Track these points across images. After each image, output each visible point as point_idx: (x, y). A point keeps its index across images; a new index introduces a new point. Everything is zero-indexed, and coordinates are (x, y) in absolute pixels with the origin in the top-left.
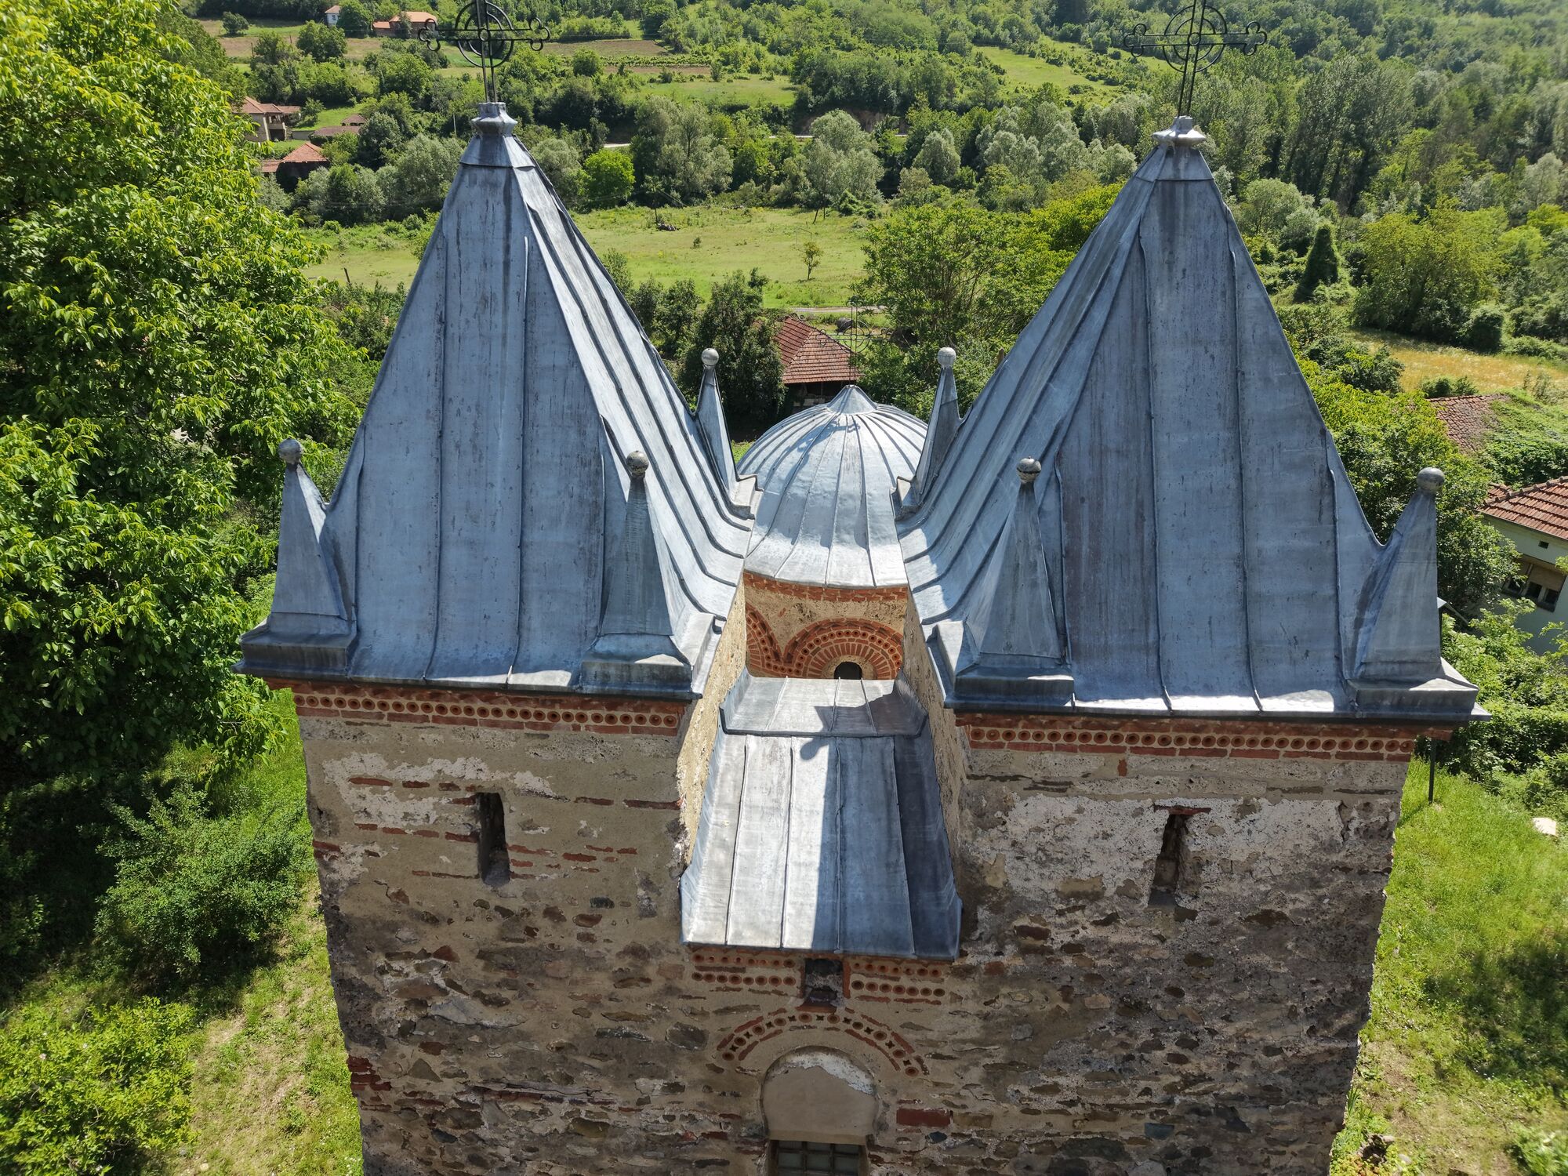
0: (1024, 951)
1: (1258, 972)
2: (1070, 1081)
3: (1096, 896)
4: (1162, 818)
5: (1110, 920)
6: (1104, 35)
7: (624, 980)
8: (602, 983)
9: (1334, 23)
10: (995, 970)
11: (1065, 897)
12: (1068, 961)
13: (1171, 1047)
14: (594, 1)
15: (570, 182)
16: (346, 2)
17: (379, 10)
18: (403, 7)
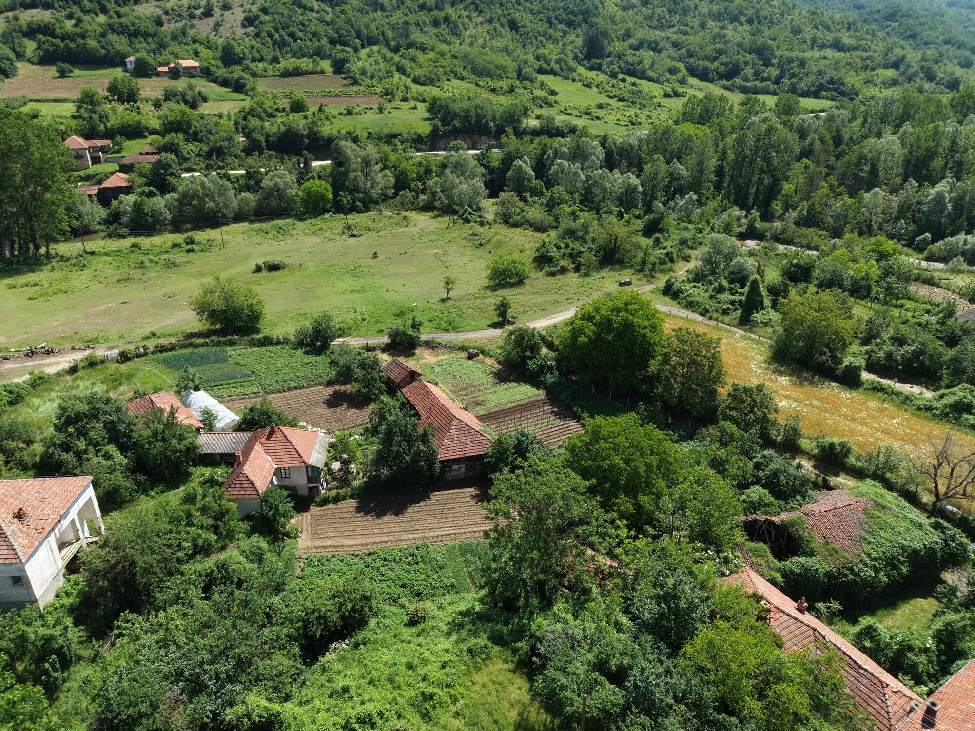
6: (615, 67)
9: (749, 57)
14: (301, 48)
15: (292, 199)
16: (139, 55)
17: (161, 59)
18: (177, 57)
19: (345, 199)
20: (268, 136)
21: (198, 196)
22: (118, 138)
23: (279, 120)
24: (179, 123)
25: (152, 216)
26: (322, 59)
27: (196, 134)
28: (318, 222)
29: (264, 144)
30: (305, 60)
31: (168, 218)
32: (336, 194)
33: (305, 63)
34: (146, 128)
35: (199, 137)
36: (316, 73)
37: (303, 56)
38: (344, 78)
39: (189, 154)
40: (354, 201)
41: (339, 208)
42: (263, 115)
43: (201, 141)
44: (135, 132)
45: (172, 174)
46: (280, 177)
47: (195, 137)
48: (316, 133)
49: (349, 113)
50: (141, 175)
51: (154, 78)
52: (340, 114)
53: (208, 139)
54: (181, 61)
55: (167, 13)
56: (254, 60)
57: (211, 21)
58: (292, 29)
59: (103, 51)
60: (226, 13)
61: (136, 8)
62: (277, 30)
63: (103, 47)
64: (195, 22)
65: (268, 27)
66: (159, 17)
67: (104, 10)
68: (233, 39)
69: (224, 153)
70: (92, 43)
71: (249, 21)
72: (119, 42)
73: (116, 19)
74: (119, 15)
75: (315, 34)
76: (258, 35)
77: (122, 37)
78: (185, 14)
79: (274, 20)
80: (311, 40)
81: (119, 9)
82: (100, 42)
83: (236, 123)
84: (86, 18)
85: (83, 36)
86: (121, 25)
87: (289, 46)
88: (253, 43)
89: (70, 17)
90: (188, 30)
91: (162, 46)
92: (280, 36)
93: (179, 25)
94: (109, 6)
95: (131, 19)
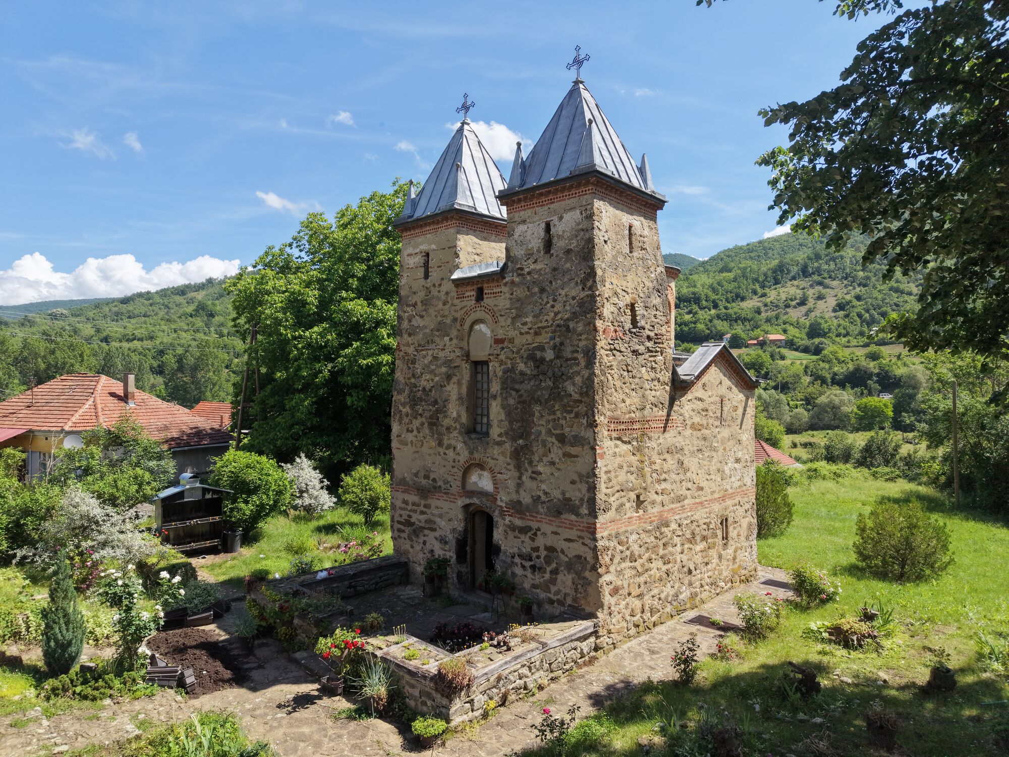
0: (519, 275)
1: (569, 270)
2: (529, 319)
3: (532, 254)
4: (543, 225)
5: (535, 262)
7: (444, 304)
8: (440, 305)
10: (513, 282)
11: (526, 255)
12: (528, 278)
13: (551, 303)
15: (847, 416)
16: (733, 332)
17: (752, 334)
18: (767, 333)
19: (907, 419)
20: (835, 374)
23: (850, 365)
32: (897, 413)
41: (899, 426)
42: (835, 362)
46: (836, 395)
51: (743, 348)
54: (769, 336)
55: (766, 305)
56: (838, 335)
57: (804, 309)
58: (884, 309)
59: (708, 331)
60: (820, 302)
61: (741, 304)
62: (867, 311)
63: (708, 329)
64: (788, 310)
65: (859, 310)
66: (759, 308)
67: (716, 306)
68: (821, 317)
69: (789, 388)
70: (700, 326)
71: (841, 306)
72: (721, 326)
73: (724, 311)
74: (726, 308)
76: (847, 316)
77: (725, 322)
78: (781, 305)
79: (866, 303)
81: (728, 305)
82: (706, 325)
83: (806, 367)
84: (700, 312)
85: (695, 323)
86: (726, 314)
88: (842, 322)
89: (689, 312)
90: (781, 316)
91: (757, 327)
92: (870, 316)
93: (774, 313)
94: (720, 303)
95: (736, 310)
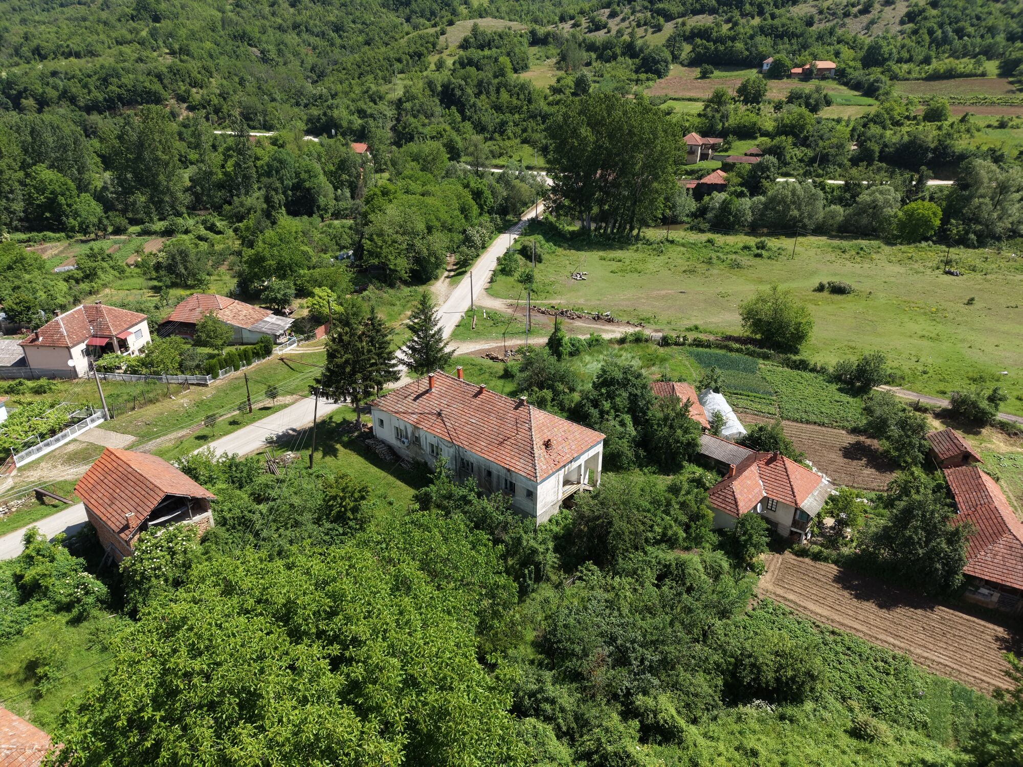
14: (965, 46)
15: (888, 219)
16: (778, 56)
17: (798, 60)
18: (815, 58)
19: (956, 227)
20: (886, 146)
21: (785, 203)
22: (730, 138)
23: (905, 129)
24: (793, 126)
25: (735, 216)
26: (989, 59)
27: (806, 138)
28: (909, 249)
29: (877, 154)
30: (966, 60)
31: (749, 220)
32: (945, 221)
33: (964, 64)
34: (760, 129)
35: (808, 142)
36: (975, 75)
37: (964, 56)
38: (1011, 83)
39: (792, 158)
40: (967, 233)
41: (943, 238)
42: (888, 122)
43: (808, 146)
44: (746, 132)
45: (768, 177)
46: (881, 193)
47: (804, 142)
48: (946, 147)
49: (1002, 125)
50: (739, 175)
51: (785, 80)
52: (989, 126)
53: (817, 145)
54: (817, 62)
55: (821, 12)
56: (900, 61)
57: (865, 19)
58: (961, 24)
59: (747, 53)
60: (887, 9)
61: (791, 9)
62: (941, 26)
63: (747, 49)
64: (847, 20)
65: (932, 23)
66: (812, 17)
67: (761, 13)
68: (884, 38)
69: (828, 161)
70: (739, 45)
71: (911, 17)
72: (763, 43)
73: (770, 21)
74: (773, 17)
75: (992, 30)
76: (915, 32)
77: (769, 39)
78: (840, 12)
79: (943, 14)
80: (982, 37)
81: (775, 11)
82: (746, 44)
83: (854, 130)
84: (743, 21)
85: (733, 39)
86: (772, 26)
87: (950, 43)
88: (907, 41)
89: (728, 21)
90: (837, 30)
91: (805, 47)
92: (943, 32)
93: (829, 25)
94: (767, 8)
95: (784, 20)
